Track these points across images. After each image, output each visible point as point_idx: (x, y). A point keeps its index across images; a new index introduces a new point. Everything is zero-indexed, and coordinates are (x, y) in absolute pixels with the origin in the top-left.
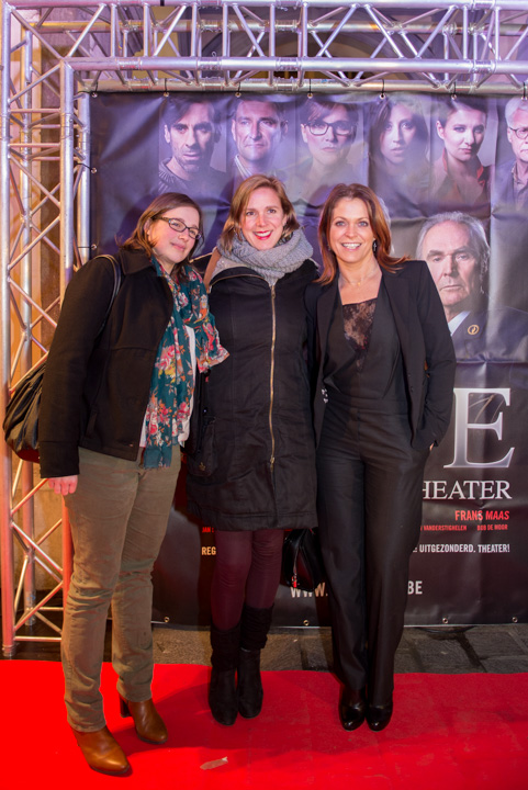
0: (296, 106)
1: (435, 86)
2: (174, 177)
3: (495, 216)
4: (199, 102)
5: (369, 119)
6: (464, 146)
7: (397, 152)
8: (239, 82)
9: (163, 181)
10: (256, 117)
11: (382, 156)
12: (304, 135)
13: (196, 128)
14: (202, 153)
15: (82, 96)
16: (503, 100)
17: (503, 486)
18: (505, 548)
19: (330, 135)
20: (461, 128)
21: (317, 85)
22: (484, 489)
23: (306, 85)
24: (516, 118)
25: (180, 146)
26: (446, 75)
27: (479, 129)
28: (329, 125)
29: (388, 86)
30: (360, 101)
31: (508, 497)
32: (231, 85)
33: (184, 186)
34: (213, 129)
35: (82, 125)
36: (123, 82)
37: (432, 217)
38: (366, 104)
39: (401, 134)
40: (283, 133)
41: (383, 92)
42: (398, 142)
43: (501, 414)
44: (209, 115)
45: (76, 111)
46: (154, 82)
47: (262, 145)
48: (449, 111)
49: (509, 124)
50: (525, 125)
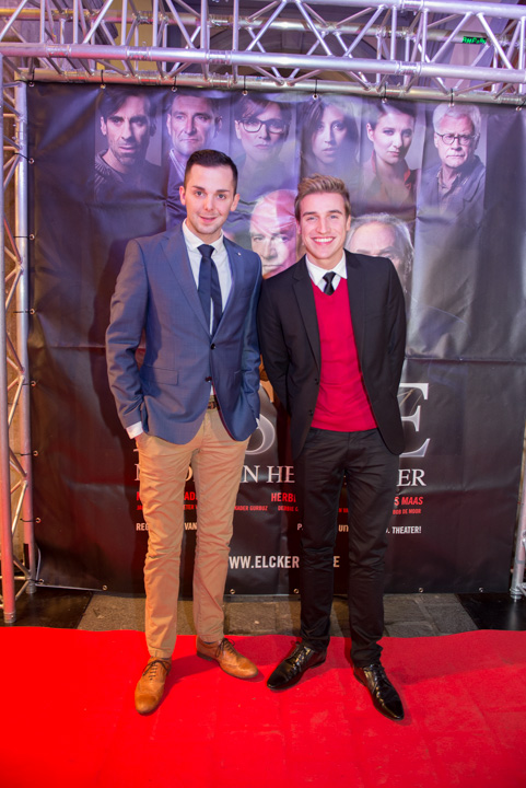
0: (231, 103)
1: (366, 88)
2: (110, 169)
3: (421, 219)
4: (135, 95)
5: (301, 118)
6: (392, 149)
7: (328, 152)
8: (175, 75)
9: (100, 174)
10: (191, 112)
11: (313, 155)
12: (238, 131)
13: (132, 121)
14: (138, 146)
15: (19, 85)
16: (431, 105)
17: (418, 474)
18: (417, 530)
19: (263, 132)
20: (390, 132)
21: (252, 82)
22: (401, 477)
23: (241, 82)
24: (443, 123)
25: (116, 139)
26: (378, 76)
27: (407, 133)
28: (263, 123)
29: (321, 86)
30: (294, 101)
31: (423, 484)
32: (167, 79)
33: (120, 178)
34: (149, 122)
35: (18, 114)
36: (60, 72)
37: (360, 218)
38: (300, 104)
39: (332, 134)
40: (217, 129)
41: (316, 92)
42: (331, 143)
43: (419, 407)
44: (145, 108)
45: (13, 101)
46: (90, 73)
47: (197, 140)
48: (379, 114)
49: (436, 129)
50: (452, 132)
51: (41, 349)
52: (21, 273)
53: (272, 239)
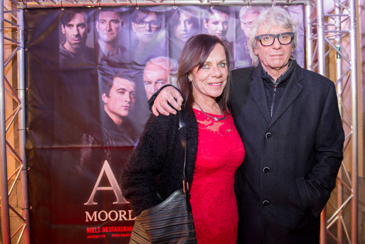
0: (130, 13)
2: (68, 52)
4: (79, 12)
6: (218, 31)
7: (184, 36)
9: (62, 54)
10: (108, 19)
11: (176, 38)
12: (134, 28)
13: (78, 26)
14: (81, 38)
15: (19, 11)
16: (238, 7)
19: (147, 28)
20: (216, 23)
21: (140, 2)
23: (134, 2)
24: (245, 16)
25: (70, 35)
27: (225, 23)
28: (147, 23)
29: (177, 2)
30: (164, 10)
32: (95, 3)
33: (73, 56)
34: (87, 26)
35: (18, 26)
36: (39, 3)
39: (185, 27)
40: (123, 27)
41: (175, 5)
42: (185, 31)
44: (84, 19)
45: (16, 19)
46: (55, 3)
47: (112, 34)
48: (210, 14)
49: (241, 20)
50: (250, 21)
51: (32, 149)
52: (20, 109)
53: (156, 83)
